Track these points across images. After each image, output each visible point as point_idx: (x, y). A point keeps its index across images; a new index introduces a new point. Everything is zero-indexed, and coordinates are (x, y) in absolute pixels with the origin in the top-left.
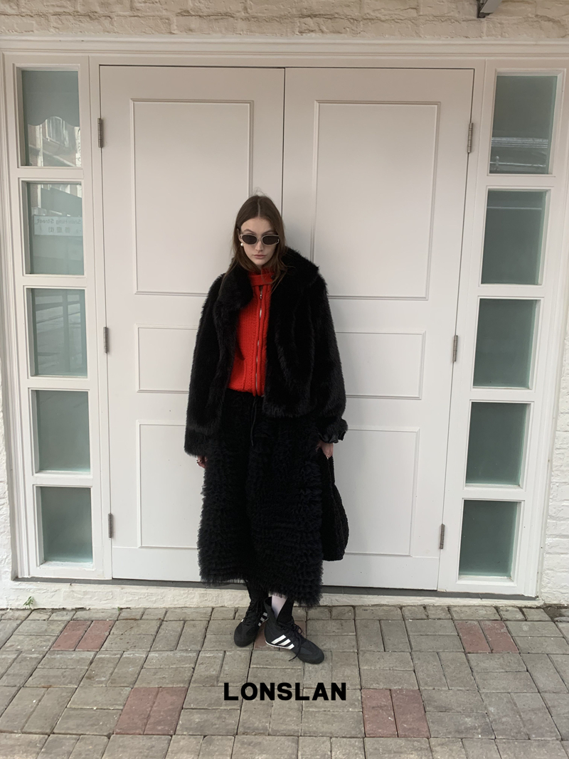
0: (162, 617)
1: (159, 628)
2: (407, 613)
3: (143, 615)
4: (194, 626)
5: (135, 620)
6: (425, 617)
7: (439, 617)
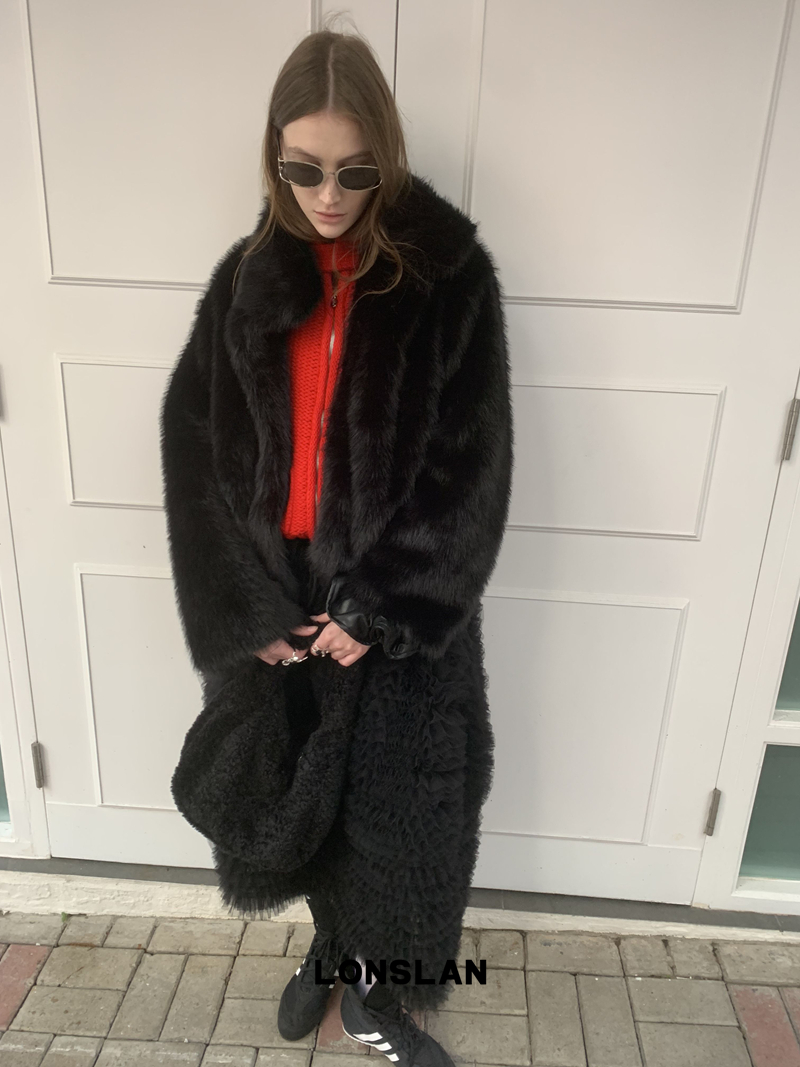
0: (143, 942)
1: (135, 970)
2: (631, 959)
3: (107, 933)
4: (204, 970)
5: (92, 946)
6: (667, 971)
7: (695, 972)
